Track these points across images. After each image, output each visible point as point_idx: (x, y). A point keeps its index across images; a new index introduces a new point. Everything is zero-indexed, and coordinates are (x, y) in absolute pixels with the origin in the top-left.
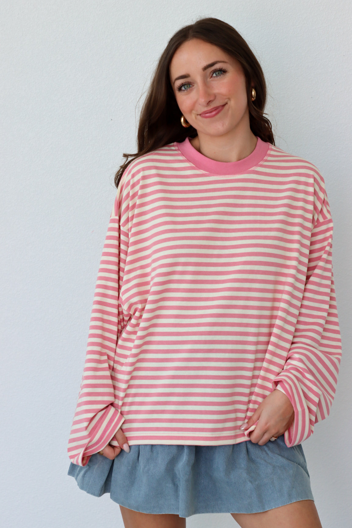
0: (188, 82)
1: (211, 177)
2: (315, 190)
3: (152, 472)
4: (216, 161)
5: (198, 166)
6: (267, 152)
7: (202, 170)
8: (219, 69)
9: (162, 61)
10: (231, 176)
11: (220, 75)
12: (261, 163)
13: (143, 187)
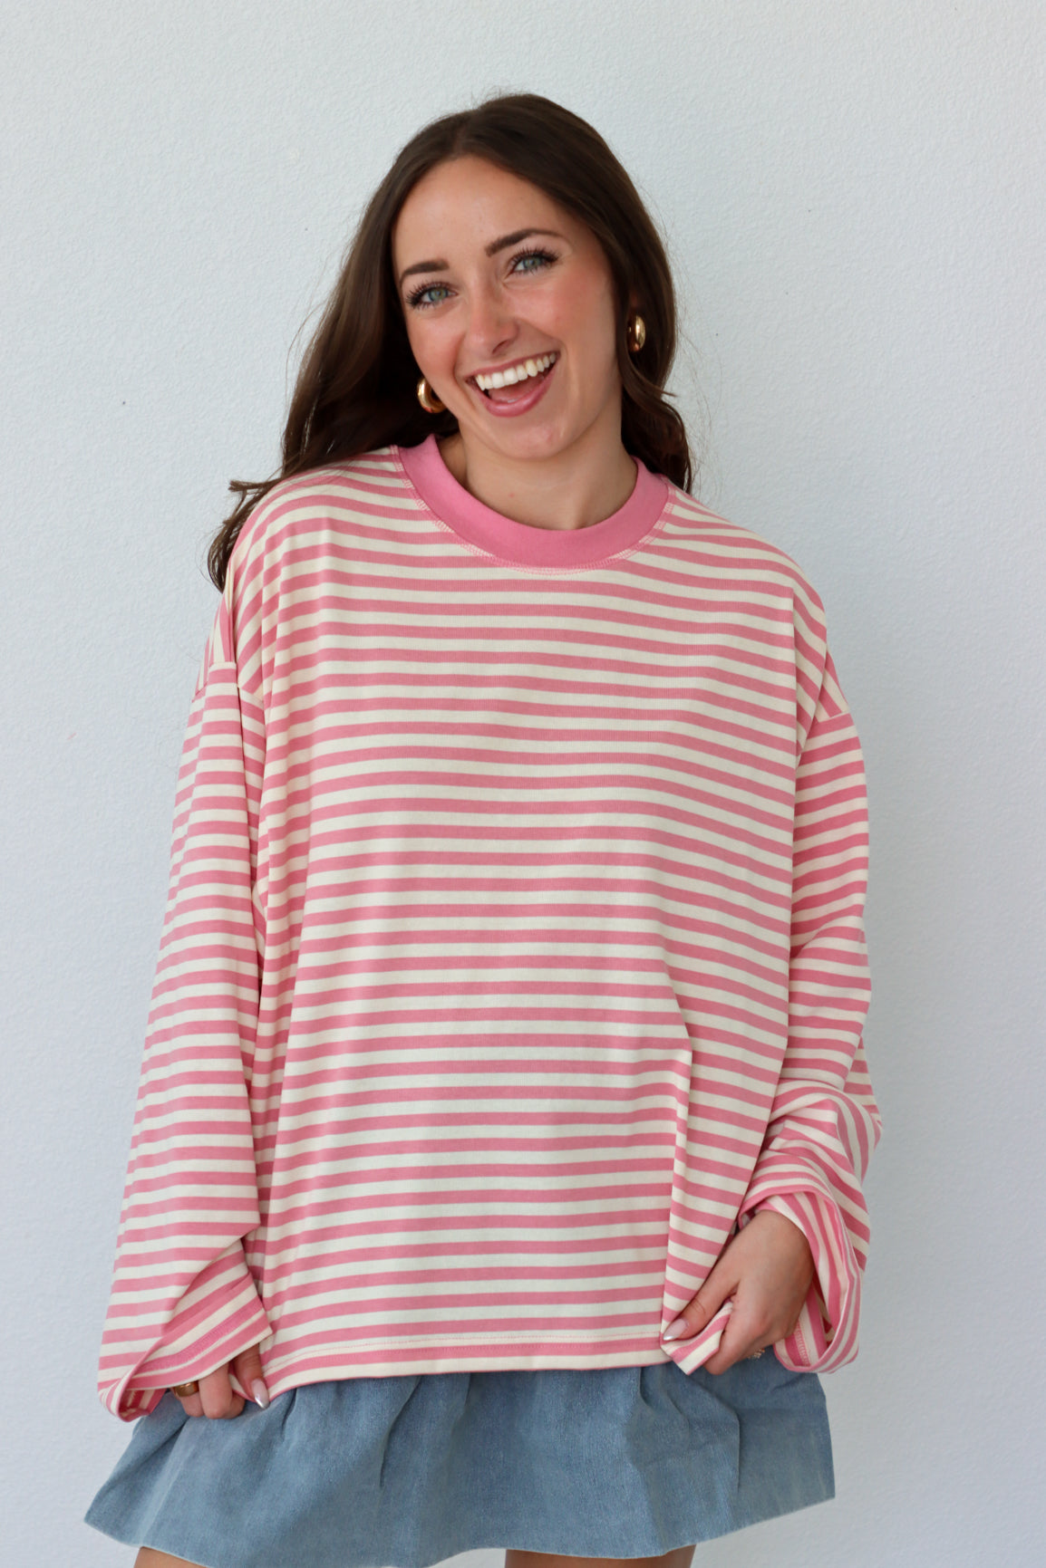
0: (441, 283)
1: (498, 569)
2: (796, 632)
3: (337, 1451)
4: (514, 524)
5: (463, 532)
6: (663, 507)
7: (473, 546)
8: (536, 250)
9: (374, 216)
10: (560, 571)
11: (536, 268)
12: (647, 540)
13: (294, 584)
